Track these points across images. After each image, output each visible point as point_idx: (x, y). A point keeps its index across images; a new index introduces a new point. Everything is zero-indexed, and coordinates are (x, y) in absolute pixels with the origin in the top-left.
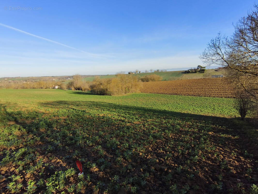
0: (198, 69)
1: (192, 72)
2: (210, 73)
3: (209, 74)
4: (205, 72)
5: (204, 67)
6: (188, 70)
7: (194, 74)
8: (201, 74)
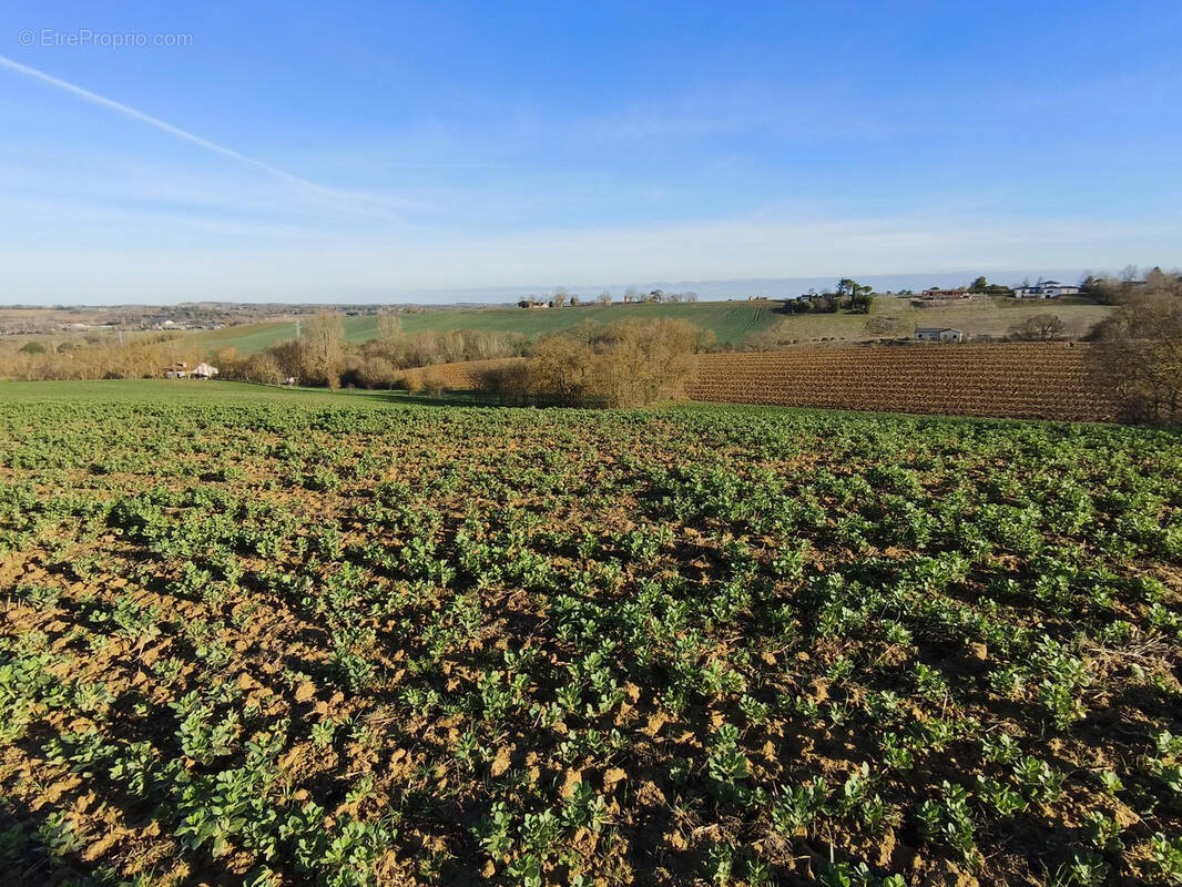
0: (840, 294)
1: (818, 311)
2: (891, 316)
3: (889, 319)
4: (871, 309)
5: (867, 289)
6: (799, 299)
7: (825, 318)
8: (854, 318)
